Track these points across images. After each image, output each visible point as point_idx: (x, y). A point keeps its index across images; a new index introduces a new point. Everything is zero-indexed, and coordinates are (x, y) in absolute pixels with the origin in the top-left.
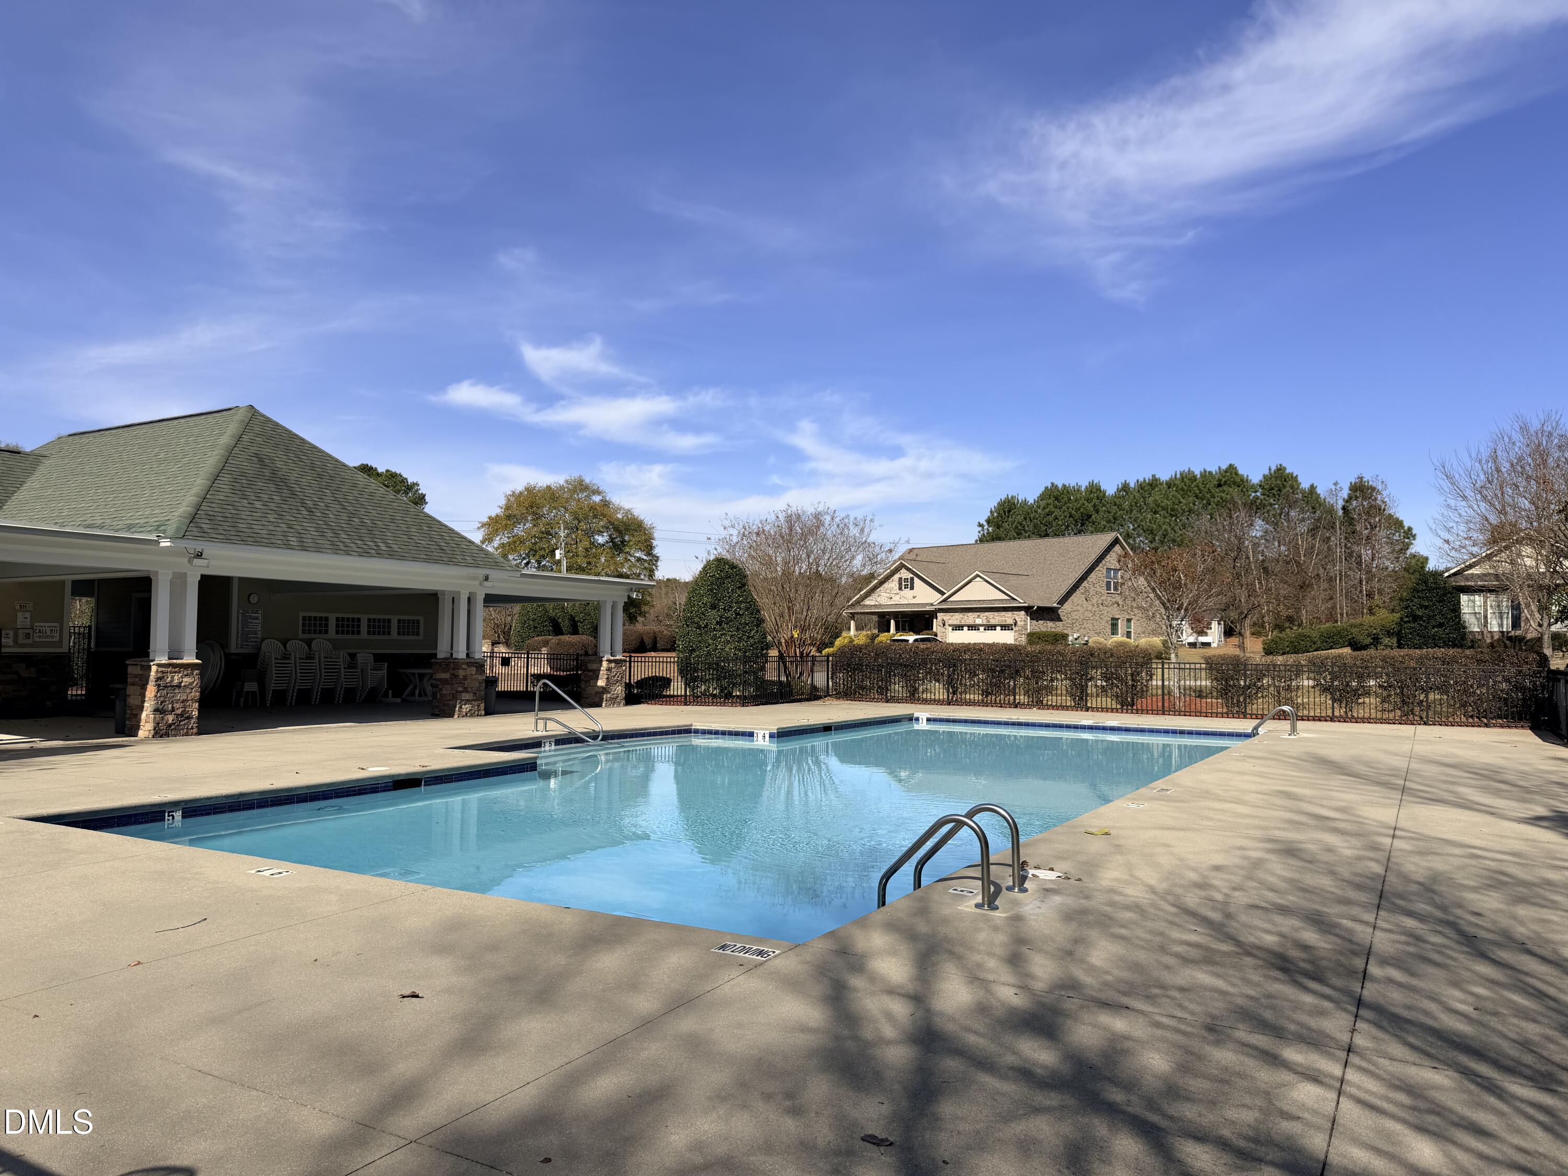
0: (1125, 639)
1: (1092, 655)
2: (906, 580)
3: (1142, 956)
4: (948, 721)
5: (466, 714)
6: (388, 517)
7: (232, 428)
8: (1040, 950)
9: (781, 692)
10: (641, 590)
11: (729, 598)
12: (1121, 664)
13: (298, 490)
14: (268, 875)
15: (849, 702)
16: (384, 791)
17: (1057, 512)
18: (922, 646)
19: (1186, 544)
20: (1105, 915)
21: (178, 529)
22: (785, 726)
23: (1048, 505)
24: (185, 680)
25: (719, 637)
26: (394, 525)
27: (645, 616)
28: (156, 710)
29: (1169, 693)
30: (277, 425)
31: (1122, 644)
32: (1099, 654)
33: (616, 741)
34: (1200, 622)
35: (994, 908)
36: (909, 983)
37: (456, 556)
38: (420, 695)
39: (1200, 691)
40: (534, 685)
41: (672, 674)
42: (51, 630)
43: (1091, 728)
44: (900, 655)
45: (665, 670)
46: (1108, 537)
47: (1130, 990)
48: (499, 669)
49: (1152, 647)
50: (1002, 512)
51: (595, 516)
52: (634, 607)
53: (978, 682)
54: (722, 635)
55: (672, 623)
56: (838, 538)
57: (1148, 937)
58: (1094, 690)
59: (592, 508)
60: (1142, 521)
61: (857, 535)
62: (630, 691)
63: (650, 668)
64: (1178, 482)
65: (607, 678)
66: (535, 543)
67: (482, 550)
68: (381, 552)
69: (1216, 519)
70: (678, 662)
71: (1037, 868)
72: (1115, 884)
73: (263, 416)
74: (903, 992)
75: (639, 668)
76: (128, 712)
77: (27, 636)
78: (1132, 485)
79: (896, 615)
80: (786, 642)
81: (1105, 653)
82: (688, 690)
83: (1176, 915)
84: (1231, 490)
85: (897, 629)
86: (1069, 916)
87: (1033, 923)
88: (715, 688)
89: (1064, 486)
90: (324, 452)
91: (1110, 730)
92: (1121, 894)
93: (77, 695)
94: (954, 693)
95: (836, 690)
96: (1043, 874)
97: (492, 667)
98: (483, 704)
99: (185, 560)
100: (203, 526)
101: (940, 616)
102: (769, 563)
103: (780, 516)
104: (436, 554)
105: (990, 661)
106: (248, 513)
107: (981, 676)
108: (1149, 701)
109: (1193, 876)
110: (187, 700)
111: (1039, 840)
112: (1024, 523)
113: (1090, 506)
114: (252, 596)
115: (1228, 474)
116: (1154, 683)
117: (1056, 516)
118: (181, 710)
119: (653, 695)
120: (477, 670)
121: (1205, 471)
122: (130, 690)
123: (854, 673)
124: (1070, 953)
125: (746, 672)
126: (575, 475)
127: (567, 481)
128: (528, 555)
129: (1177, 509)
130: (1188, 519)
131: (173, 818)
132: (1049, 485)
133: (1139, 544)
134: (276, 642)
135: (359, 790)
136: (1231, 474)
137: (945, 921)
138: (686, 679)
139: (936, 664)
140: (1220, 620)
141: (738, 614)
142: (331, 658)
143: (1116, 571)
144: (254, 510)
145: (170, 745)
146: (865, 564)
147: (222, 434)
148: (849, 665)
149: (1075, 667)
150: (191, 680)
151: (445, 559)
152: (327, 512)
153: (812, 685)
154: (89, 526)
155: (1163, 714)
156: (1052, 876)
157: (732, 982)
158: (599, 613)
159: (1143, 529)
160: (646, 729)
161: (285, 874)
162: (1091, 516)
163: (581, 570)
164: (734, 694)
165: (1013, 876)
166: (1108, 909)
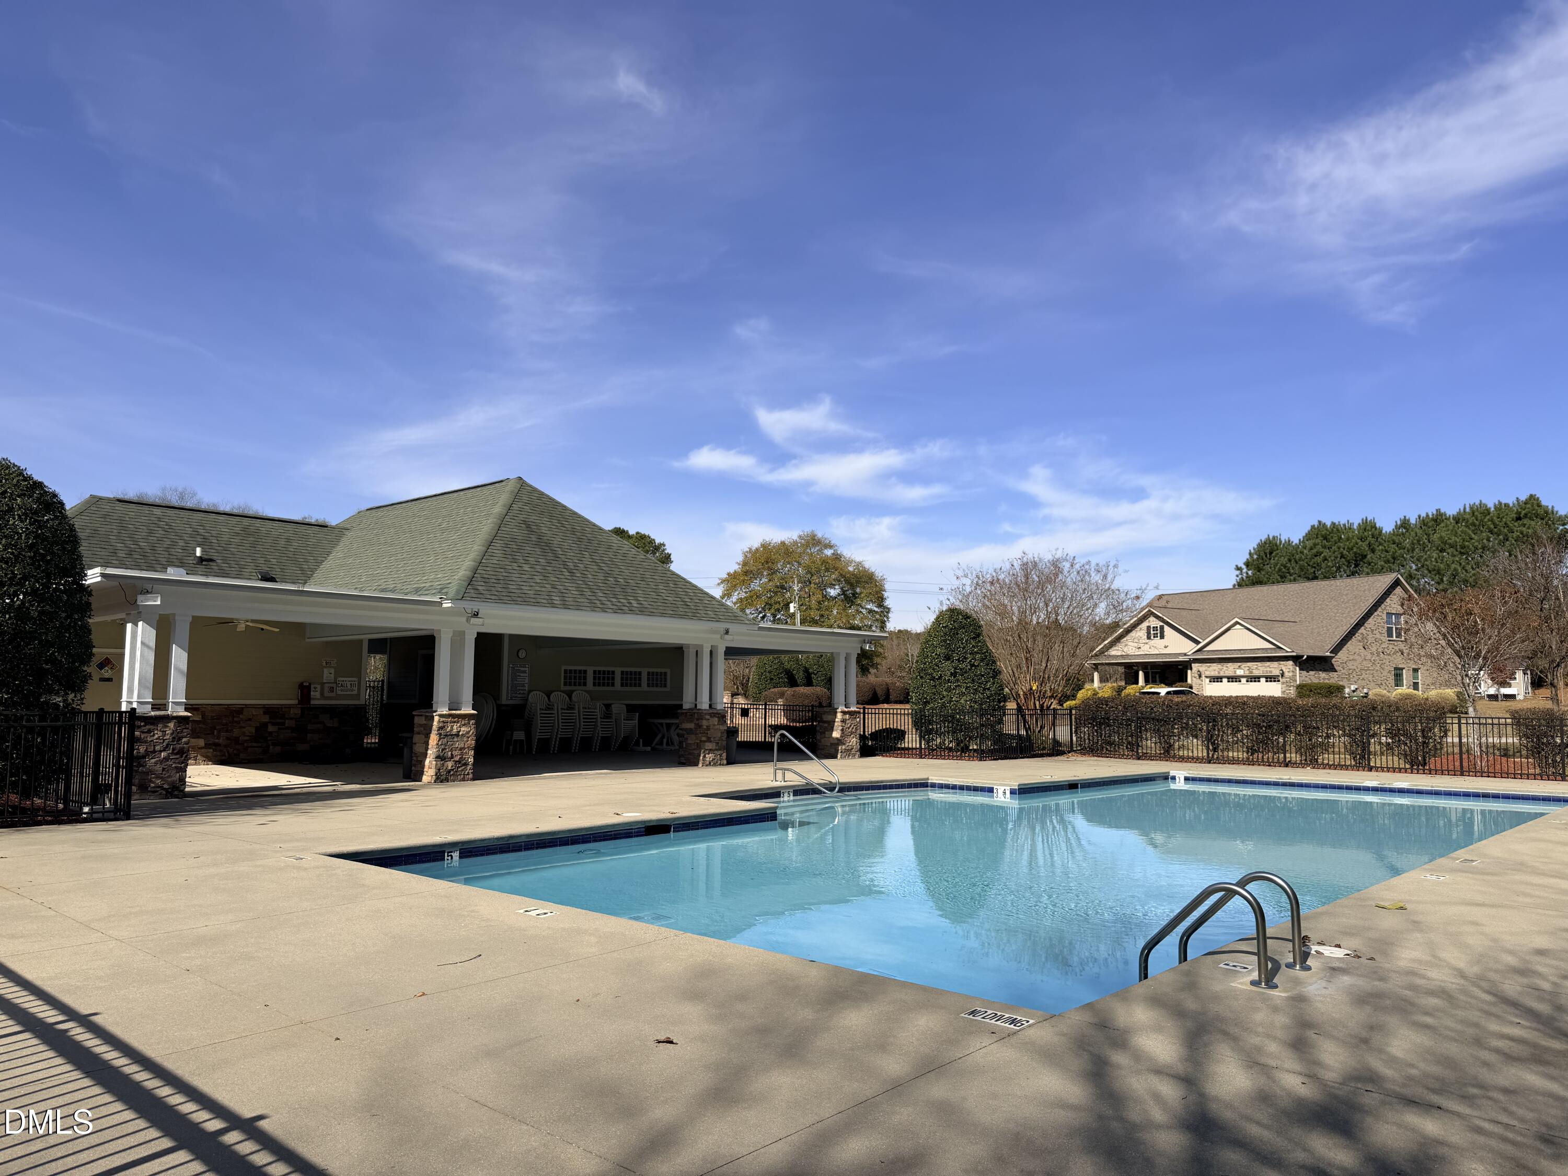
0: (1411, 691)
1: (1374, 708)
2: (1155, 628)
3: (1454, 1050)
4: (1209, 780)
5: (710, 763)
6: (639, 576)
7: (504, 498)
8: (1330, 1036)
9: (1021, 747)
10: (873, 642)
11: (963, 648)
12: (1410, 719)
13: (561, 553)
14: (534, 915)
15: (1096, 758)
16: (637, 836)
17: (1326, 553)
18: (1177, 699)
19: (1481, 584)
20: (1405, 1001)
21: (458, 591)
22: (1026, 782)
23: (1315, 545)
24: (462, 729)
25: (954, 689)
26: (644, 583)
27: (877, 668)
28: (438, 757)
29: (1468, 751)
30: (542, 494)
31: (1408, 697)
32: (1382, 708)
33: (852, 793)
34: (1501, 671)
35: (1271, 985)
36: (1179, 1064)
37: (699, 612)
38: (668, 744)
39: (1506, 750)
40: (772, 736)
41: (906, 727)
42: (351, 684)
43: (1375, 790)
44: (1152, 709)
45: (899, 723)
46: (1386, 580)
47: (1442, 1088)
48: (739, 720)
49: (1445, 699)
50: (1262, 554)
51: (827, 570)
52: (866, 659)
53: (1242, 739)
54: (956, 686)
55: (904, 674)
56: (1078, 586)
57: (1459, 1027)
58: (1378, 748)
59: (824, 561)
60: (1426, 560)
61: (1100, 581)
62: (864, 743)
63: (884, 719)
64: (1467, 516)
65: (842, 730)
66: (771, 598)
67: (723, 605)
68: (633, 609)
69: (1516, 556)
70: (912, 714)
71: (1321, 943)
72: (1415, 965)
73: (531, 486)
74: (1172, 1072)
75: (873, 719)
76: (414, 758)
77: (332, 689)
78: (1413, 521)
79: (1145, 666)
80: (1025, 694)
81: (1390, 706)
82: (923, 743)
83: (1494, 1004)
84: (1533, 523)
85: (1147, 681)
86: (1362, 999)
87: (1319, 1005)
88: (951, 741)
89: (1333, 524)
90: (583, 517)
91: (1399, 792)
92: (1423, 977)
93: (371, 743)
94: (1215, 750)
95: (1080, 745)
96: (1327, 951)
97: (732, 718)
98: (725, 754)
99: (464, 619)
100: (480, 588)
101: (1195, 666)
102: (1003, 613)
103: (1015, 564)
104: (681, 609)
105: (1255, 716)
106: (518, 575)
107: (1245, 732)
108: (1444, 761)
109: (1511, 960)
110: (464, 748)
111: (1321, 914)
112: (1288, 565)
113: (1364, 545)
114: (521, 652)
115: (1528, 506)
116: (1450, 740)
117: (1325, 556)
118: (459, 757)
119: (888, 747)
120: (719, 721)
121: (1500, 503)
122: (416, 738)
123: (1100, 728)
124: (1365, 1041)
125: (983, 725)
126: (808, 530)
127: (800, 537)
128: (764, 609)
129: (1468, 547)
130: (1481, 556)
131: (452, 858)
132: (1316, 524)
133: (1424, 586)
134: (541, 693)
135: (615, 834)
136: (1533, 506)
137: (1216, 998)
138: (921, 731)
139: (1193, 719)
140: (1526, 669)
141: (973, 665)
142: (589, 708)
143: (1398, 615)
144: (523, 572)
145: (449, 789)
146: (1109, 612)
147: (494, 504)
148: (1094, 719)
149: (1356, 722)
150: (467, 730)
151: (690, 614)
152: (586, 573)
153: (1054, 739)
154: (383, 591)
155: (1462, 775)
156: (1339, 953)
157: (984, 1050)
158: (833, 666)
159: (1428, 569)
160: (882, 782)
161: (549, 914)
162: (1365, 556)
163: (814, 622)
164: (971, 748)
165: (1294, 951)
166: (1408, 993)
